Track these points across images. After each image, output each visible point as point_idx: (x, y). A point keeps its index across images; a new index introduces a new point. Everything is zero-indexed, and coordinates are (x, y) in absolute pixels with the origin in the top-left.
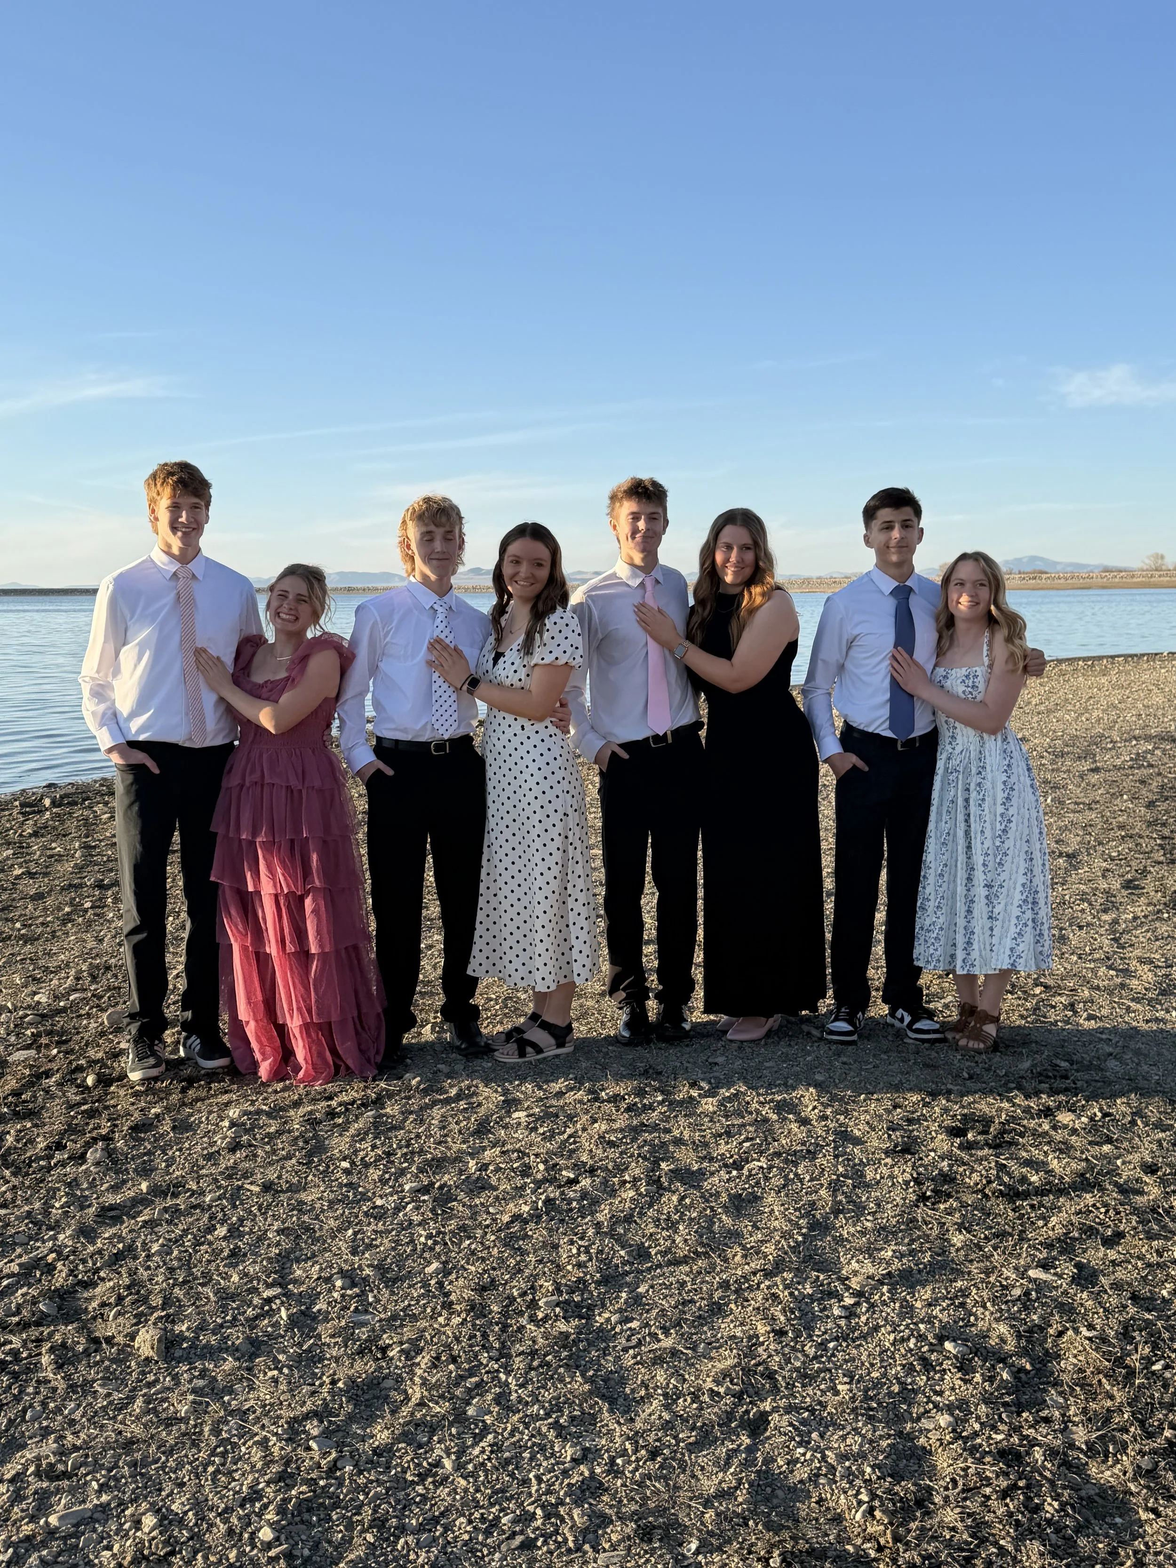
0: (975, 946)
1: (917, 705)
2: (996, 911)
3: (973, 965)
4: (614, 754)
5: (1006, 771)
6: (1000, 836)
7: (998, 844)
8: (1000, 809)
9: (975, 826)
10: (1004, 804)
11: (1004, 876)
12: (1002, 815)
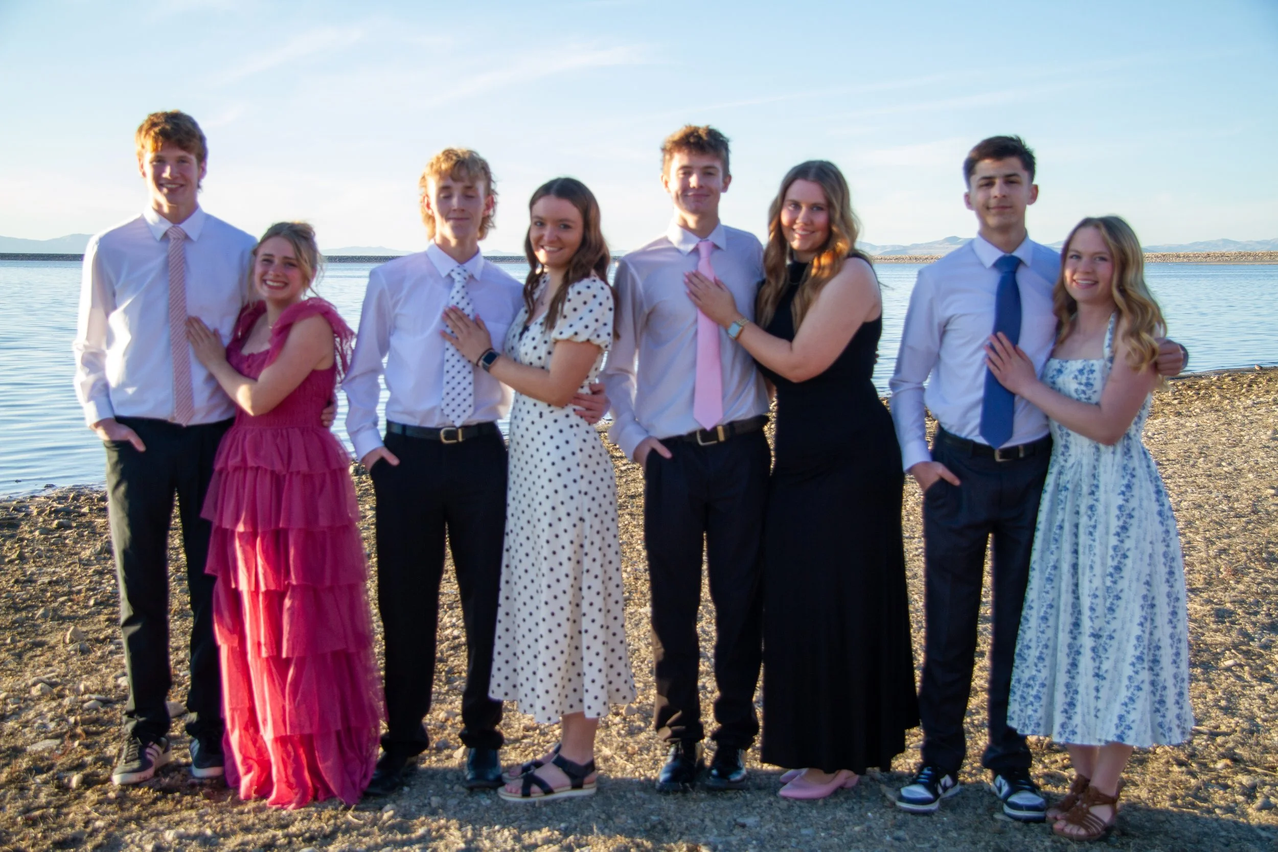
0: (1079, 709)
1: (1020, 407)
2: (1105, 667)
3: (1074, 733)
4: (653, 452)
5: (1123, 493)
6: (1111, 575)
7: (1109, 583)
8: (1113, 541)
9: (1083, 560)
10: (1118, 534)
11: (1115, 625)
12: (1115, 548)
